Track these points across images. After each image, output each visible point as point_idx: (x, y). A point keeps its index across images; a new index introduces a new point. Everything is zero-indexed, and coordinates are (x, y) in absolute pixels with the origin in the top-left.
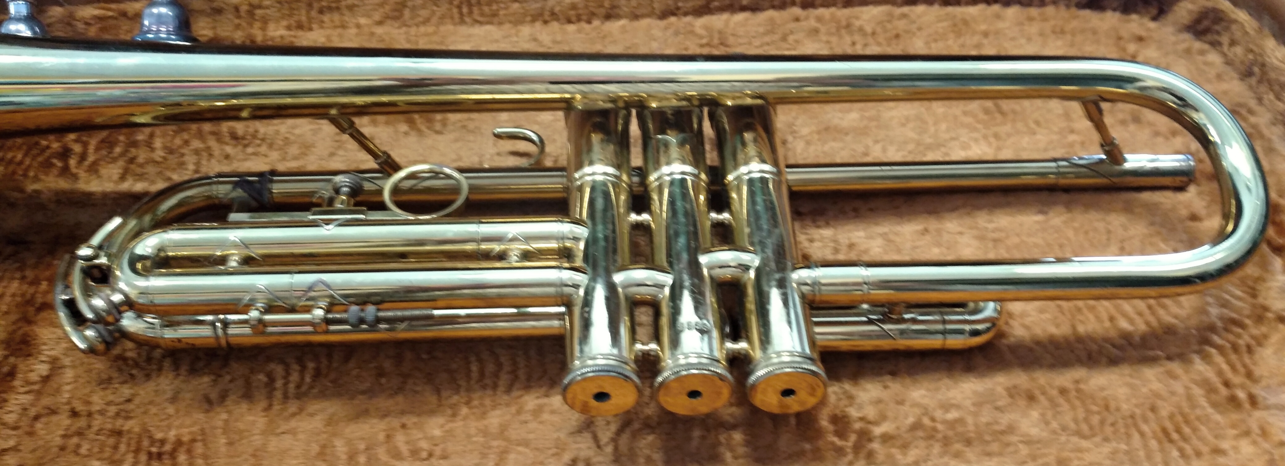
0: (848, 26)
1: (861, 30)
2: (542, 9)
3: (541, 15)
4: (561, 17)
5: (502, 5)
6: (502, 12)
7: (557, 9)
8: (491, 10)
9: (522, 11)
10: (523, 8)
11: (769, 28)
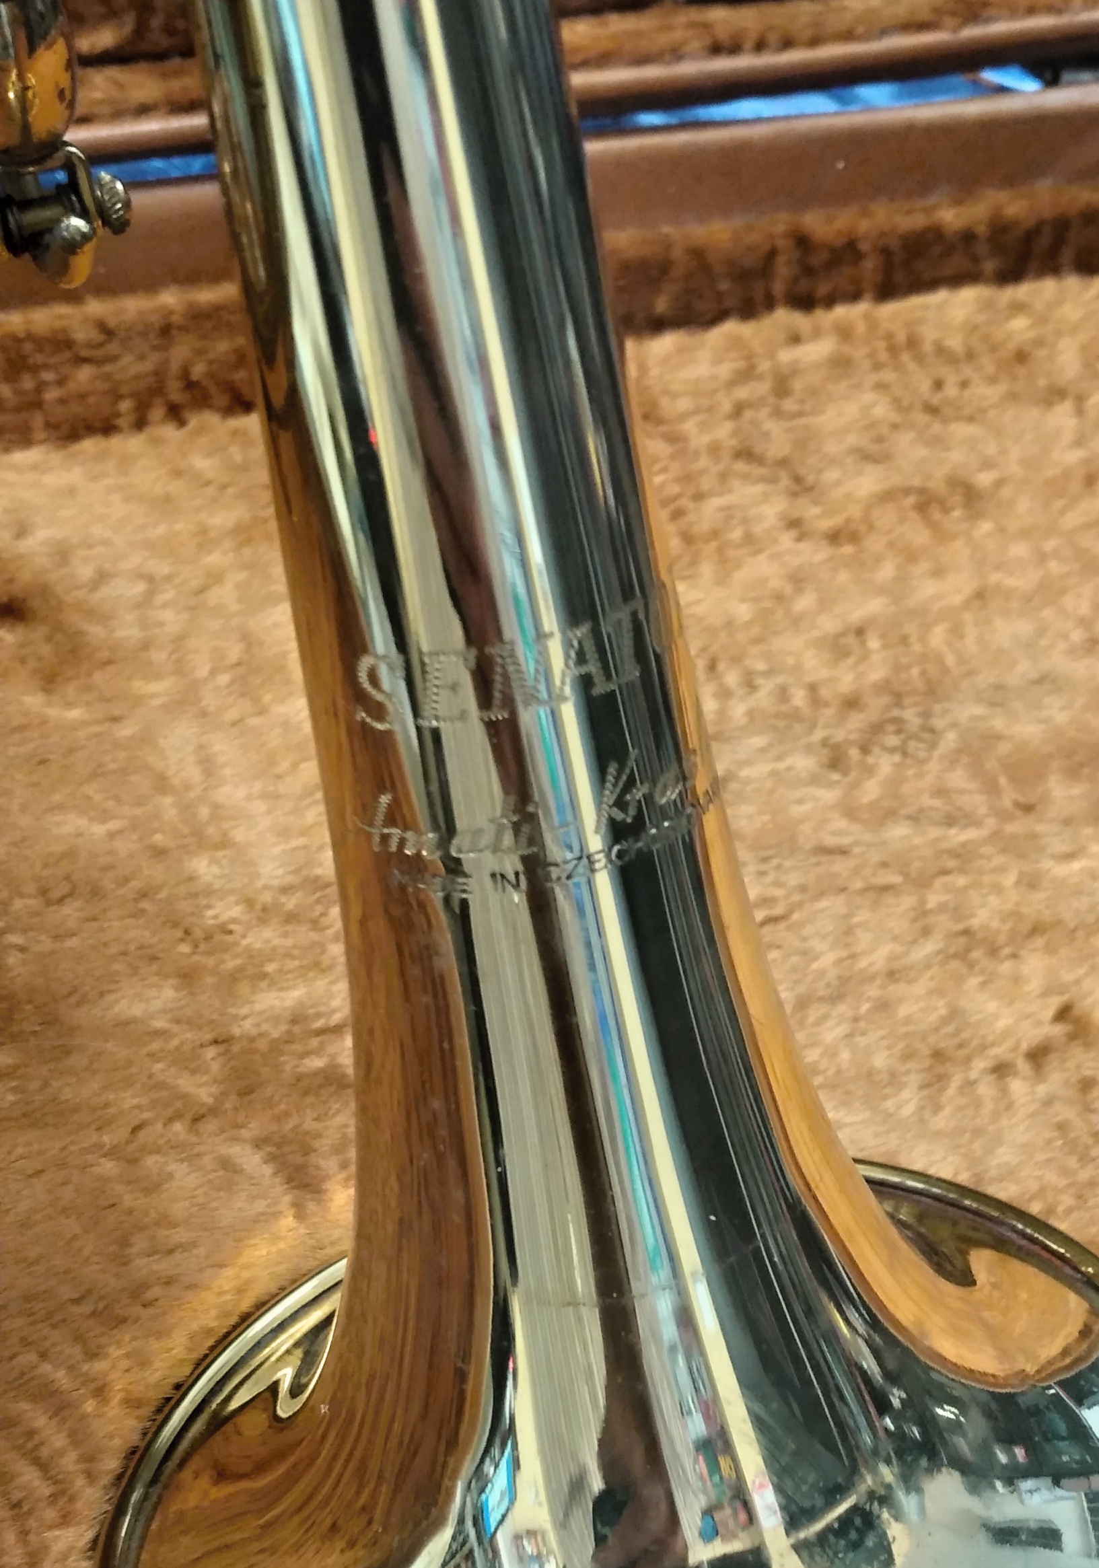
0: (913, 343)
1: (941, 350)
2: (159, 374)
3: (158, 390)
4: (213, 389)
5: (48, 376)
6: (51, 395)
7: (198, 370)
8: (17, 392)
9: (101, 385)
10: (107, 377)
11: (741, 364)
